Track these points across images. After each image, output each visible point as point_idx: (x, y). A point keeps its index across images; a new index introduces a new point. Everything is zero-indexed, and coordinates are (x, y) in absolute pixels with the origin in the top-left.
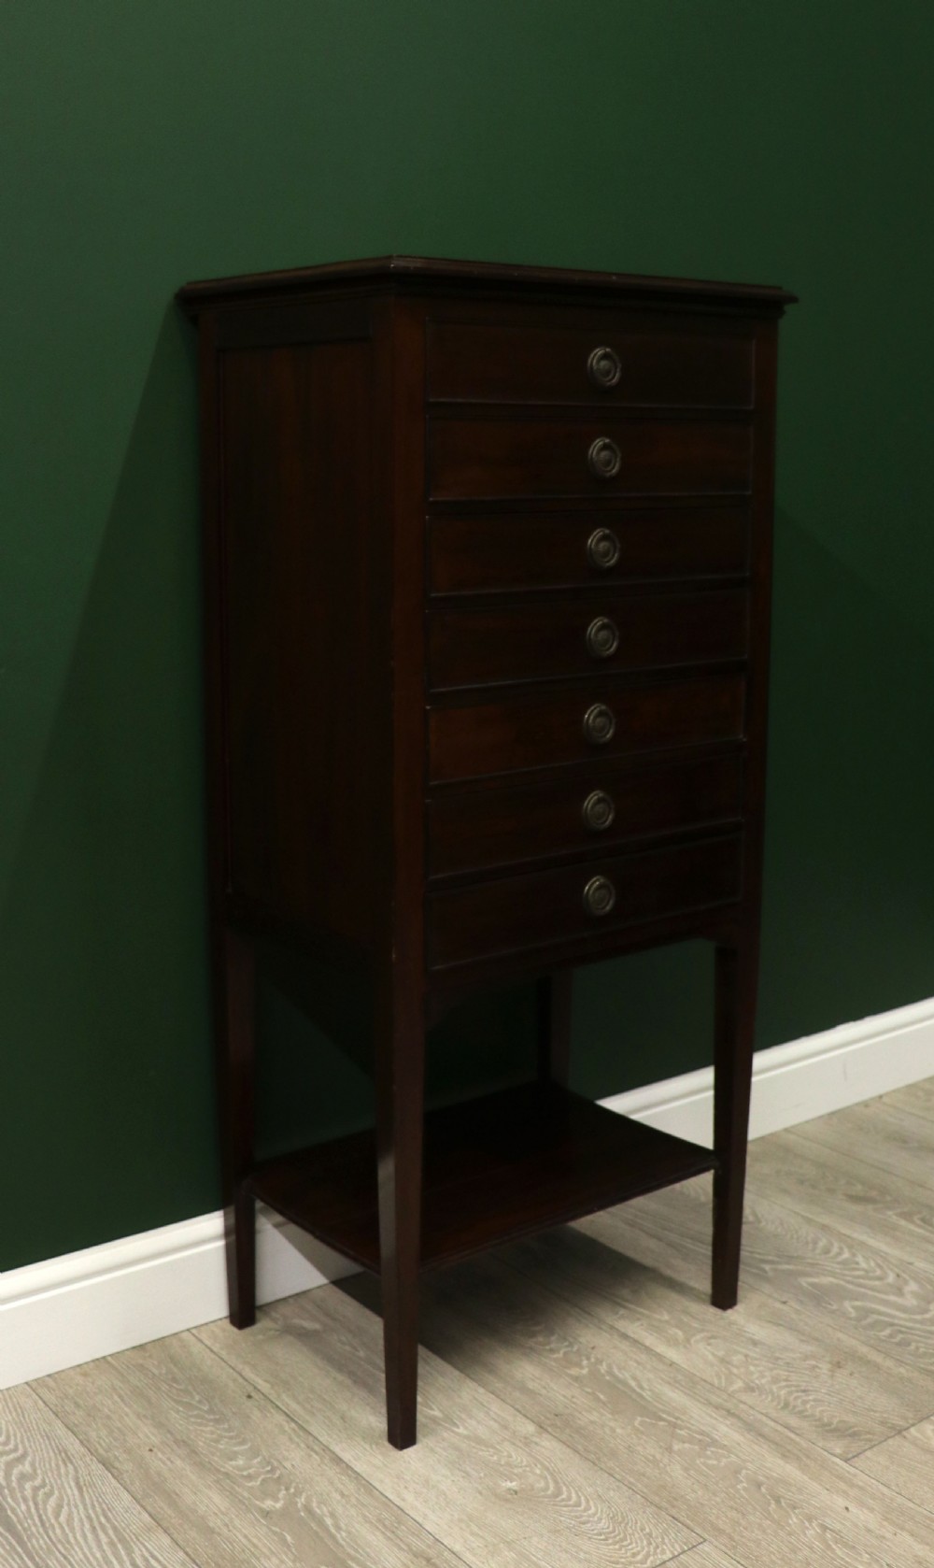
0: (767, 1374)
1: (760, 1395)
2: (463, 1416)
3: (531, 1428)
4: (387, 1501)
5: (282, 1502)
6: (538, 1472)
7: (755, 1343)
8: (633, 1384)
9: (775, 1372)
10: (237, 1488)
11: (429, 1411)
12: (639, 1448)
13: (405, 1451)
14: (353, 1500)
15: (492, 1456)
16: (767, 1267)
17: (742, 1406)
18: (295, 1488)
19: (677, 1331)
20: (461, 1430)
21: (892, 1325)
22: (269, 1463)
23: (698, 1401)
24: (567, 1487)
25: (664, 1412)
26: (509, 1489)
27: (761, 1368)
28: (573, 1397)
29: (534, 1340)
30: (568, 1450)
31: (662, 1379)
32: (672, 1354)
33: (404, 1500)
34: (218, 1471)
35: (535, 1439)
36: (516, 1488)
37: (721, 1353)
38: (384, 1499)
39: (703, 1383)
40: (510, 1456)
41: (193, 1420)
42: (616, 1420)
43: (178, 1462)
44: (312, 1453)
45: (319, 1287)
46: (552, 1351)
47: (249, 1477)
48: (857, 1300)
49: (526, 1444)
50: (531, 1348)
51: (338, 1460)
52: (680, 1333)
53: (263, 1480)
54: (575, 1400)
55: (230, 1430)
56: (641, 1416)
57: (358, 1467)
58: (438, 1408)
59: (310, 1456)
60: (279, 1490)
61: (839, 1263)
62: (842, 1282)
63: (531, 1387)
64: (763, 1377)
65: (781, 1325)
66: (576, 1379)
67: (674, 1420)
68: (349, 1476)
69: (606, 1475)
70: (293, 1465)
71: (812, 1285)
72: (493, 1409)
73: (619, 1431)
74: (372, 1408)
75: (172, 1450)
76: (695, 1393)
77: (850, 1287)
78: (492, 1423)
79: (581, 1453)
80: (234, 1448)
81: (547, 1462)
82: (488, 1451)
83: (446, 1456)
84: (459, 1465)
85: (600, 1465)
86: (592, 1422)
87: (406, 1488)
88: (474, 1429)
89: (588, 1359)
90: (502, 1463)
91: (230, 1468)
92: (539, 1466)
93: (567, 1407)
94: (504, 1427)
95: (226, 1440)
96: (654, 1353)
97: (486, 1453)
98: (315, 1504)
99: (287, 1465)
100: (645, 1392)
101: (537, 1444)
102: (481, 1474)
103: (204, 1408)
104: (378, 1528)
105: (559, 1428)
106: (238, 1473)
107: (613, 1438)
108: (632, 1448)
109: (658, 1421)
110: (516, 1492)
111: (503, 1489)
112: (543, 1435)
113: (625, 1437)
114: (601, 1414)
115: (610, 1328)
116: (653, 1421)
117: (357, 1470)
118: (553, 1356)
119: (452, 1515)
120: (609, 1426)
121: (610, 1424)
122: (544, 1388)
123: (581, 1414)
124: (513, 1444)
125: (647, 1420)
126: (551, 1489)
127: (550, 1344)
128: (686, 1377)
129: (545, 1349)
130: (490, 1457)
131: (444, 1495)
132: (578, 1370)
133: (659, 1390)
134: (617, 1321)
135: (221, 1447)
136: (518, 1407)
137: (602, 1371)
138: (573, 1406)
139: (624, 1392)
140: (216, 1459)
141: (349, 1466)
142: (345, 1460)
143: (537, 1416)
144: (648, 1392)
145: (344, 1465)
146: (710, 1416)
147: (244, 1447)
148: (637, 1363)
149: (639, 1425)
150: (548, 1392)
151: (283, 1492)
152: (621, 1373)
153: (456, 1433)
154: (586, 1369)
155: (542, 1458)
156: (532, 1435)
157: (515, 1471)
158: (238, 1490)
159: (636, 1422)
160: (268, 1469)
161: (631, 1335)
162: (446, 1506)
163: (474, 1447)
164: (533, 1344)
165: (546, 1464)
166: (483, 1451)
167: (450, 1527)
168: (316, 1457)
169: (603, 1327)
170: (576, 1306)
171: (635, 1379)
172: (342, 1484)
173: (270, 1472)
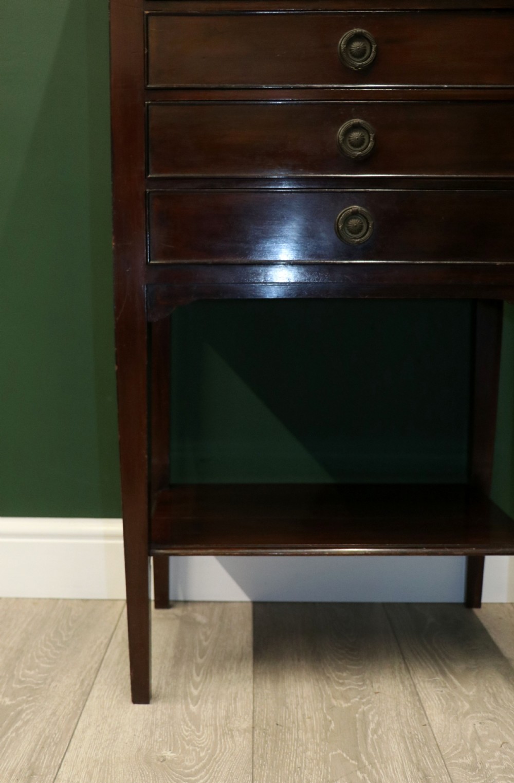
2: (210, 700)
3: (246, 724)
5: (14, 702)
6: (202, 754)
8: (372, 726)
10: (5, 684)
11: (192, 687)
12: (306, 771)
14: (54, 719)
15: (187, 731)
17: (445, 776)
18: (34, 698)
20: (193, 708)
22: (46, 679)
23: (410, 757)
24: (207, 773)
25: (368, 755)
26: (163, 757)
28: (309, 718)
29: (339, 674)
30: (249, 751)
31: (402, 731)
33: (83, 733)
34: (13, 672)
35: (236, 733)
36: (168, 758)
38: (73, 726)
39: (434, 747)
40: (199, 737)
41: (47, 643)
42: (318, 745)
45: (242, 602)
46: (342, 684)
47: (21, 682)
49: (224, 734)
50: (328, 678)
51: (86, 694)
53: (25, 688)
54: (307, 720)
56: (343, 751)
57: (92, 703)
58: (201, 691)
59: (75, 685)
60: (24, 695)
63: (288, 700)
66: (331, 708)
67: (367, 763)
68: (77, 705)
69: (250, 779)
72: (239, 704)
73: (309, 753)
75: (9, 653)
76: (415, 752)
78: (223, 712)
79: (255, 756)
80: (42, 665)
81: (220, 751)
82: (191, 728)
83: (157, 719)
84: (156, 728)
85: (256, 771)
86: (297, 740)
87: (99, 726)
88: (204, 711)
89: (361, 698)
90: (187, 739)
91: (20, 673)
92: (209, 751)
93: (294, 722)
94: (227, 717)
95: (46, 659)
96: (422, 712)
97: (187, 728)
98: (28, 711)
99: (53, 684)
100: (373, 735)
101: (232, 737)
102: (161, 739)
103: (64, 639)
104: (39, 741)
105: (266, 734)
106: (20, 677)
107: (296, 757)
108: (301, 770)
109: (352, 760)
110: (164, 760)
111: (159, 755)
112: (247, 734)
113: (307, 760)
114: (314, 737)
115: (411, 685)
116: (348, 758)
117: (87, 703)
118: (337, 688)
119: (96, 755)
120: (307, 748)
121: (310, 746)
122: (298, 705)
123: (298, 731)
124: (216, 730)
125: (345, 755)
126: (193, 770)
127: (346, 679)
128: (425, 738)
129: (338, 682)
130: (185, 732)
131: (114, 741)
132: (342, 702)
133: (388, 739)
134: (424, 682)
135: (37, 661)
136: (258, 709)
137: (360, 710)
138: (300, 723)
139: (356, 730)
140: (22, 665)
141: (87, 700)
142: (91, 695)
143: (262, 720)
144: (375, 736)
145: (85, 698)
146: (404, 773)
147: (48, 666)
148: (398, 714)
149: (333, 756)
150: (296, 708)
151: (25, 697)
152: (373, 716)
153: (187, 708)
154: (349, 704)
155: (221, 748)
156: (238, 730)
157: (187, 747)
158: (4, 686)
159: (334, 753)
160: (40, 682)
161: (422, 695)
162: (103, 749)
163: (185, 722)
164: (334, 676)
165: (218, 752)
166: (187, 726)
167: (82, 762)
168: (78, 686)
169: (407, 683)
170: (405, 663)
171: (379, 724)
172: (65, 708)
173: (38, 684)
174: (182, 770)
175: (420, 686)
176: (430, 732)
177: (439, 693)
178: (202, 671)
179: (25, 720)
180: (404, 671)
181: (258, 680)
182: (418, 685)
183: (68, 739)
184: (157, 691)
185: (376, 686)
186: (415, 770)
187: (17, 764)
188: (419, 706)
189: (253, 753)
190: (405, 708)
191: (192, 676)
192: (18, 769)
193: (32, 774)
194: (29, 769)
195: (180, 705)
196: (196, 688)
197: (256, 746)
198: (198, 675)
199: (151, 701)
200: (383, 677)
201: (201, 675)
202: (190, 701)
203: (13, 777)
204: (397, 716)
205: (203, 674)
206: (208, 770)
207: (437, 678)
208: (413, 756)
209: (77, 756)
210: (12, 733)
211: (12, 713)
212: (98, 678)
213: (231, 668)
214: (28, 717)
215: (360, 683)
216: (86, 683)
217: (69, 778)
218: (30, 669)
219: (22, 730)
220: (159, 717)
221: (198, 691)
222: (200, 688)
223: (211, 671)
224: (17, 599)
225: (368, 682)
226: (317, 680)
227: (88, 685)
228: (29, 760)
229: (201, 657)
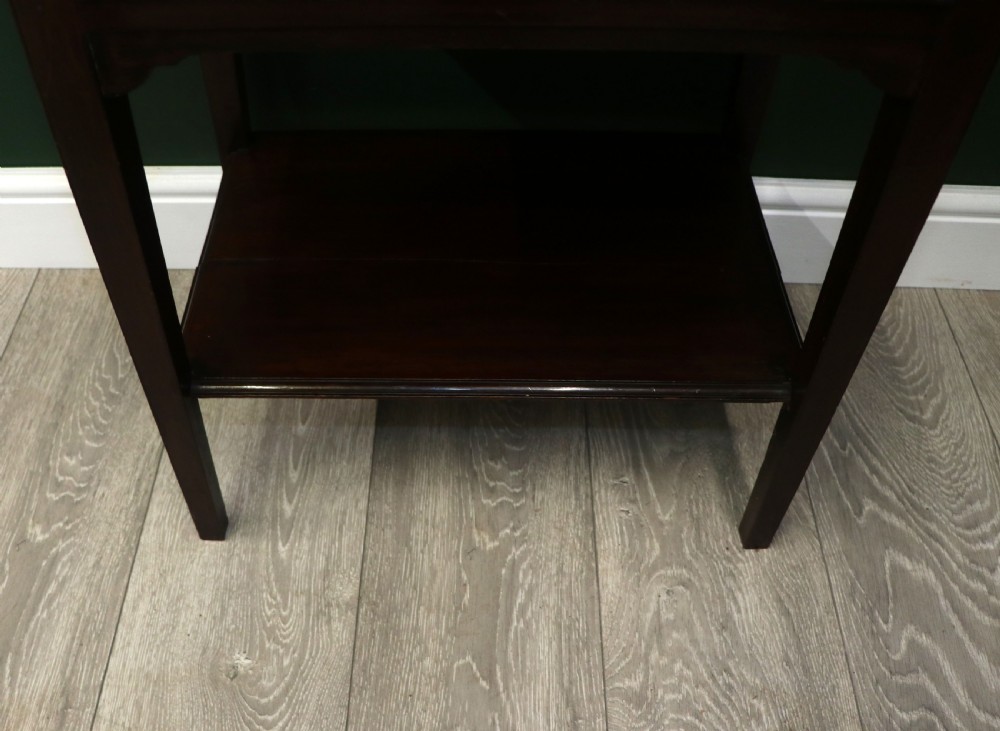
0: (685, 687)
1: (639, 719)
2: (307, 531)
3: (348, 592)
4: (120, 599)
5: (47, 536)
6: (286, 662)
7: (726, 625)
8: (521, 598)
9: (701, 691)
10: (37, 491)
11: (285, 502)
12: (419, 705)
13: (207, 542)
14: (98, 576)
15: (270, 607)
16: (869, 506)
17: (600, 720)
18: (74, 526)
19: (657, 546)
20: (283, 549)
21: (932, 708)
22: (90, 479)
23: (561, 675)
24: (288, 706)
25: (506, 667)
26: (234, 667)
27: (687, 673)
28: (439, 575)
29: (492, 464)
30: (348, 654)
31: (559, 612)
32: (612, 579)
33: (135, 608)
34: (48, 460)
35: (335, 613)
36: (241, 670)
37: (668, 616)
38: (121, 594)
39: (597, 651)
40: (285, 621)
41: (97, 385)
42: (442, 643)
43: (33, 430)
44: (133, 491)
46: (492, 492)
47: (58, 486)
48: (929, 633)
49: (319, 613)
50: (475, 474)
51: (142, 515)
52: (657, 552)
54: (435, 583)
55: (106, 415)
56: (474, 658)
57: (149, 538)
58: (295, 510)
59: (128, 492)
60: (61, 519)
61: (967, 553)
62: (940, 591)
63: (413, 533)
64: (676, 689)
65: (787, 614)
66: (471, 551)
67: (501, 688)
68: (128, 543)
69: (344, 720)
70: (103, 495)
71: (897, 570)
72: (345, 540)
73: (428, 662)
74: (243, 464)
75: (44, 413)
77: (943, 603)
78: (322, 559)
79: (356, 666)
80: (87, 442)
81: (311, 654)
82: (275, 599)
83: (232, 577)
84: (230, 598)
85: (353, 701)
86: (416, 629)
87: (154, 594)
88: (297, 557)
89: (514, 529)
90: (268, 625)
91: (58, 464)
92: (296, 655)
93: (415, 588)
94: (326, 574)
95: (92, 426)
96: (594, 565)
97: (270, 600)
98: (65, 559)
99: (100, 492)
100: (518, 621)
101: (329, 622)
102: (234, 626)
103: (120, 376)
104: (76, 628)
105: (375, 614)
106: (57, 474)
107: (410, 670)
108: (412, 701)
109: (484, 679)
110: (235, 675)
111: (229, 662)
112: (349, 613)
113: (423, 678)
114: (438, 624)
115: (587, 496)
116: (478, 674)
117: (142, 540)
118: (485, 501)
119: (149, 662)
120: (426, 649)
121: (431, 645)
122: (425, 542)
123: (418, 609)
124: (308, 605)
125: (475, 667)
126: (271, 698)
127: (500, 480)
128: (588, 630)
129: (487, 485)
130: (266, 608)
131: (174, 628)
132: (487, 538)
133: (537, 628)
134: (606, 490)
135: (81, 433)
136: (370, 553)
137: (510, 557)
138: (424, 590)
139: (498, 606)
140: (61, 445)
141: (142, 529)
142: (148, 518)
143: (373, 581)
144: (522, 625)
145: (140, 524)
146: (548, 709)
147: (95, 445)
148: (560, 571)
149: (458, 668)
150: (422, 552)
151: (61, 524)
152: (525, 575)
153: (275, 550)
154: (497, 543)
155: (312, 646)
156: (338, 606)
157: (267, 645)
158: (35, 496)
159: (461, 662)
160: (82, 485)
161: (599, 521)
162: (158, 646)
163: (268, 583)
164: (483, 470)
165: (307, 657)
166: (271, 594)
167: (130, 676)
168: (131, 498)
169: (582, 489)
170: (587, 439)
171: (530, 594)
172: (112, 549)
173: (79, 491)
174: (257, 698)
175: (600, 498)
176: (597, 615)
177: (623, 515)
178: (301, 458)
179: (60, 579)
180: (582, 460)
181: (376, 478)
182: (597, 498)
183: (114, 623)
184: (236, 507)
185: (539, 495)
186: (563, 705)
187: (48, 683)
188: (591, 550)
189: (353, 661)
190: (571, 555)
191: (287, 469)
192: (49, 694)
193: (67, 706)
194: (63, 693)
195: (265, 543)
196: (290, 502)
197: (358, 644)
198: (295, 468)
199: (228, 534)
200: (551, 474)
201: (299, 468)
202: (279, 533)
203: (43, 712)
204: (557, 574)
205: (303, 464)
206: (291, 700)
207: (626, 479)
208: (565, 670)
209: (124, 665)
210: (43, 611)
211: (44, 564)
212: (160, 476)
213: (343, 450)
214: (64, 573)
215: (517, 490)
216: (144, 485)
217: (112, 716)
218: (70, 454)
219: (55, 604)
220: (234, 572)
221: (293, 507)
222: (295, 501)
223: (314, 457)
224: (62, 270)
225: (528, 488)
226: (459, 480)
227: (146, 492)
228: (63, 673)
229: (304, 423)
